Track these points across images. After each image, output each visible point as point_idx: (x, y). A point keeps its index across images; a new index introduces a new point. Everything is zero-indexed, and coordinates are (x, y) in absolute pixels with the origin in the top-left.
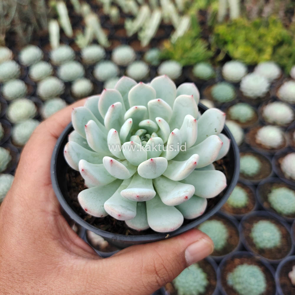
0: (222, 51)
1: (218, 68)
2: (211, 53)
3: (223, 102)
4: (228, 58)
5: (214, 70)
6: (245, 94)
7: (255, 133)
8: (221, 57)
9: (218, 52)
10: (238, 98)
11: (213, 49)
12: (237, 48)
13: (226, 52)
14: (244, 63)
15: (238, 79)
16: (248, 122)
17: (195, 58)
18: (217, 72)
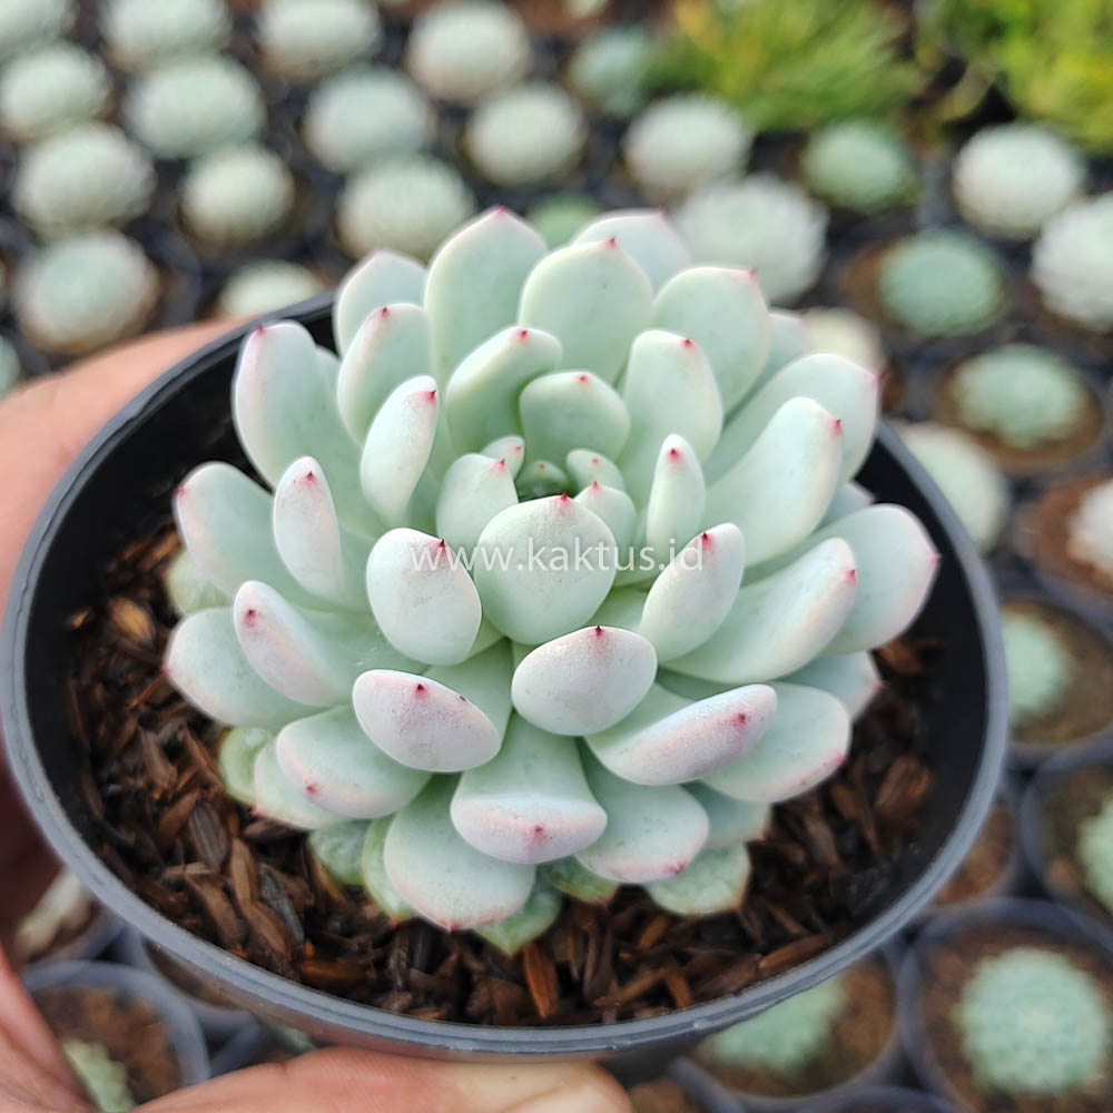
0: (970, 71)
1: (936, 153)
2: (910, 80)
3: (933, 331)
4: (999, 111)
5: (916, 164)
6: (1051, 304)
7: (1071, 507)
8: (962, 101)
9: (950, 74)
10: (1013, 317)
11: (926, 55)
12: (1051, 61)
13: (992, 79)
14: (1075, 142)
15: (1030, 223)
16: (1048, 445)
17: (824, 97)
18: (931, 174)
